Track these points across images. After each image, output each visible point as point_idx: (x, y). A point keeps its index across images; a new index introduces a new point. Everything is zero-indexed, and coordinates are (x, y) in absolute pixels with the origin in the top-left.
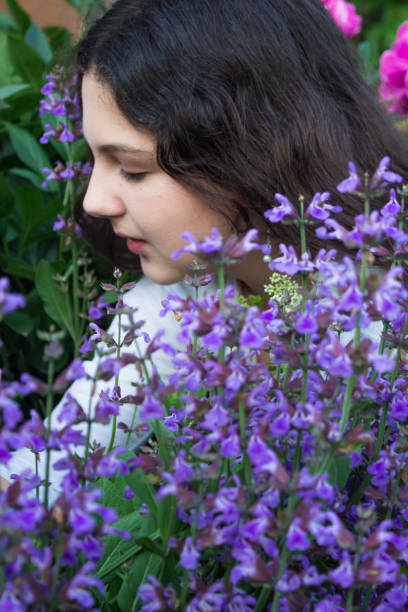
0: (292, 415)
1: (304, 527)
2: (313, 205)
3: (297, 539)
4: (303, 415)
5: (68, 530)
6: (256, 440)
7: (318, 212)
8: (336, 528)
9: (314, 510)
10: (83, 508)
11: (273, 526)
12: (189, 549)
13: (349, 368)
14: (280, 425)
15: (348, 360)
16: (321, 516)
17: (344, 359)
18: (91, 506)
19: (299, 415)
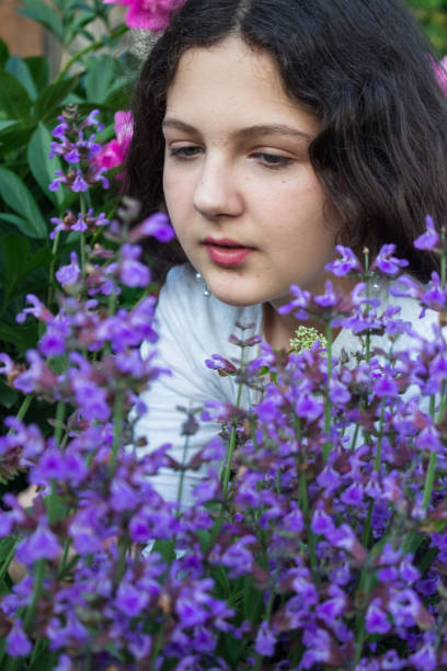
0: (365, 486)
1: (384, 609)
2: (380, 259)
3: (377, 621)
4: (377, 486)
5: (175, 616)
6: (320, 514)
7: (386, 265)
8: (414, 608)
9: (392, 590)
10: (192, 598)
11: (350, 607)
12: (265, 634)
13: (437, 442)
14: (353, 495)
15: (435, 433)
16: (399, 595)
17: (430, 432)
18: (201, 597)
19: (373, 485)
